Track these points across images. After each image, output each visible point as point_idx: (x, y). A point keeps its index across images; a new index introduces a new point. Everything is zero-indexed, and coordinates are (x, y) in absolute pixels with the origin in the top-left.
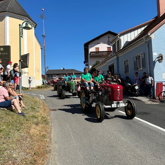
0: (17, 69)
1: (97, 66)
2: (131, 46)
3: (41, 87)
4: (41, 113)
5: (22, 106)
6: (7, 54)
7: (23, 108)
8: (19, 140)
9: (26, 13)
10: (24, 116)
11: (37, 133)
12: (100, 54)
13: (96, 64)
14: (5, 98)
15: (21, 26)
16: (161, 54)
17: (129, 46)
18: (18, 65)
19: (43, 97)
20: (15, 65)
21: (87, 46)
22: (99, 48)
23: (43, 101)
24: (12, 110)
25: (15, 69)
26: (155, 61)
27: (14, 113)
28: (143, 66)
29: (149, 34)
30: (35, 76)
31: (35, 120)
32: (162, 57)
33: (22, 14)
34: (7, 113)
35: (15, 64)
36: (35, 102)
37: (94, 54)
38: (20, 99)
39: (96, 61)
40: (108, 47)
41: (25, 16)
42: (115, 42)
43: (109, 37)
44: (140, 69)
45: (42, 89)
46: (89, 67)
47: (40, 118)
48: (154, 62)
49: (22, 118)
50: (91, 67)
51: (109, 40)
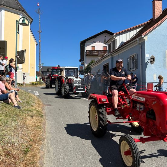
0: (13, 64)
1: (92, 64)
2: (125, 47)
3: (36, 84)
4: (35, 107)
5: (17, 100)
6: (3, 49)
7: (19, 102)
8: (16, 129)
9: (23, 8)
10: (20, 109)
11: (32, 124)
12: (96, 53)
13: (92, 63)
14: (2, 92)
15: (18, 22)
16: (153, 56)
17: (123, 47)
18: (14, 60)
19: (37, 93)
20: (11, 61)
21: (83, 44)
22: (95, 47)
23: (38, 97)
24: (8, 104)
25: (11, 64)
26: (147, 62)
27: (11, 106)
28: (136, 67)
29: (143, 36)
30: (29, 73)
31: (30, 113)
32: (153, 58)
33: (18, 8)
34: (4, 105)
35: (11, 59)
36: (30, 97)
37: (90, 53)
38: (16, 94)
39: (92, 60)
40: (104, 47)
41: (21, 10)
42: (111, 42)
43: (105, 36)
44: (133, 70)
45: (36, 86)
46: (84, 66)
47: (35, 112)
48: (147, 64)
49: (18, 110)
50: (86, 65)
51: (105, 40)
